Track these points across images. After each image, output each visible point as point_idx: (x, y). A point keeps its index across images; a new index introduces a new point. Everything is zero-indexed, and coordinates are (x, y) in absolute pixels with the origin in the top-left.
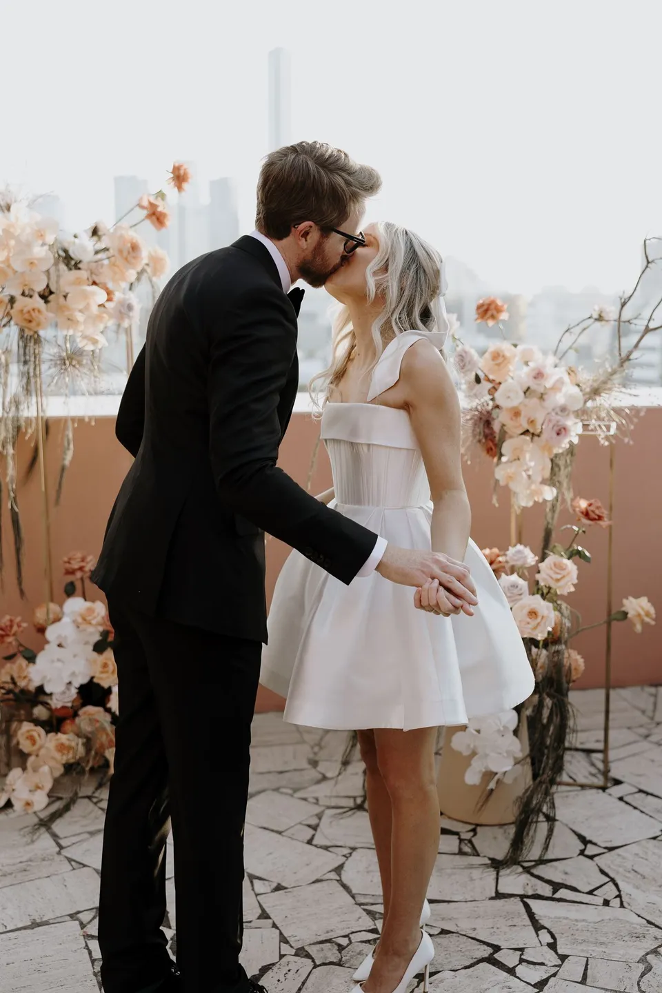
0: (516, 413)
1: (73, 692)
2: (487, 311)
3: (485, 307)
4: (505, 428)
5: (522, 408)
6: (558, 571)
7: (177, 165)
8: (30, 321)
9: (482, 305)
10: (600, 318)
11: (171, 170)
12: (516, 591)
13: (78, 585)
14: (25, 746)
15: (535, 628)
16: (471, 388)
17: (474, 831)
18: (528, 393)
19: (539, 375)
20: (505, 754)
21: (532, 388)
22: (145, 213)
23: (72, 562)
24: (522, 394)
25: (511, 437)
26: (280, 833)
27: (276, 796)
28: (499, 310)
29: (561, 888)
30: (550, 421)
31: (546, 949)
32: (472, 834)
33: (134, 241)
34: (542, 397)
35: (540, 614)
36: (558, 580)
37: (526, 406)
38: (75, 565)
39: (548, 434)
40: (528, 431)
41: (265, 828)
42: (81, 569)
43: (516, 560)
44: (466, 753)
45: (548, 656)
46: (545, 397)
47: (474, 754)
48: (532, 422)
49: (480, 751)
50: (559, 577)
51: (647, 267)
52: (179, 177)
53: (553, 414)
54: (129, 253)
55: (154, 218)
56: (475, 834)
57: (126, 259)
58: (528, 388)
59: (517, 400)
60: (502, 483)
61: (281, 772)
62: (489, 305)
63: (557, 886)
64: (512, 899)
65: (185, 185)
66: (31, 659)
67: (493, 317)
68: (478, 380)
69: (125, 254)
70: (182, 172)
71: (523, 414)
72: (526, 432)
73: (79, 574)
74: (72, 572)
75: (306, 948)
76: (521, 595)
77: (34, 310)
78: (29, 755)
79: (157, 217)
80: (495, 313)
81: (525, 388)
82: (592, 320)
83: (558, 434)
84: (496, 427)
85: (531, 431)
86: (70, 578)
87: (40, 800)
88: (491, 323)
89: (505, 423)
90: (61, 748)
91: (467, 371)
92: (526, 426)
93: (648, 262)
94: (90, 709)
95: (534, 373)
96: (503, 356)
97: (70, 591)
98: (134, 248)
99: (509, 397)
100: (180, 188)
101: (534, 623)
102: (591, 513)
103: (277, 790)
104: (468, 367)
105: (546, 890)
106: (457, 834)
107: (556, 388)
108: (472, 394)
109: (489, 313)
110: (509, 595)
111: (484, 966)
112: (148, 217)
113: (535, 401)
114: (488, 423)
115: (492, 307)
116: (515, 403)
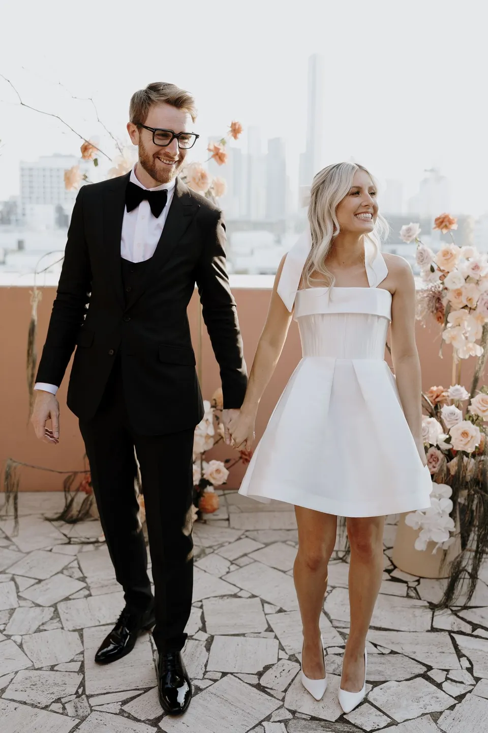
0: (459, 294)
2: (442, 222)
3: (441, 220)
4: (450, 303)
5: (463, 291)
6: (485, 405)
7: (234, 122)
9: (439, 218)
11: (230, 126)
12: (453, 417)
15: (466, 444)
16: (427, 275)
17: (418, 581)
18: (467, 280)
19: (476, 267)
20: (443, 530)
21: (471, 276)
22: (212, 153)
24: (464, 280)
25: (455, 310)
26: (285, 572)
27: (283, 546)
28: (451, 222)
29: (479, 628)
30: (483, 299)
31: (465, 672)
32: (417, 583)
33: (203, 172)
34: (477, 283)
35: (470, 435)
36: (484, 411)
37: (466, 288)
39: (481, 309)
40: (467, 306)
41: (275, 568)
43: (455, 396)
44: (416, 528)
45: (475, 464)
46: (479, 282)
47: (421, 529)
48: (470, 300)
49: (425, 527)
50: (485, 409)
52: (235, 130)
53: (485, 294)
54: (199, 180)
55: (217, 157)
56: (419, 584)
57: (197, 184)
58: (468, 277)
59: (460, 284)
60: (447, 342)
61: (288, 530)
62: (444, 218)
63: (475, 627)
64: (443, 633)
65: (239, 136)
67: (446, 227)
68: (432, 270)
69: (197, 180)
70: (237, 127)
71: (463, 294)
72: (465, 307)
75: (296, 655)
76: (457, 420)
79: (219, 157)
80: (448, 224)
81: (466, 276)
84: (444, 302)
85: (469, 306)
88: (445, 231)
89: (451, 300)
91: (425, 263)
92: (465, 303)
95: (472, 266)
96: (451, 254)
98: (203, 176)
99: (454, 282)
100: (235, 137)
101: (465, 440)
103: (284, 542)
104: (425, 261)
105: (468, 629)
106: (406, 582)
108: (428, 279)
109: (444, 224)
110: (448, 419)
111: (420, 679)
112: (214, 156)
113: (473, 285)
114: (439, 300)
115: (446, 220)
116: (458, 286)
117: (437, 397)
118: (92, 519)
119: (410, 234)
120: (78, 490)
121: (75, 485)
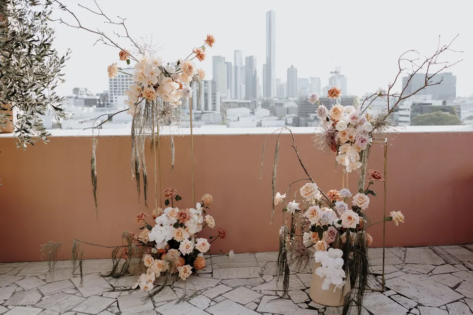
0: (344, 134)
1: (166, 243)
2: (332, 93)
3: (332, 91)
4: (339, 140)
5: (346, 131)
6: (361, 200)
8: (149, 97)
9: (331, 91)
10: (380, 95)
11: (206, 38)
12: (342, 208)
13: (170, 201)
14: (146, 264)
15: (351, 224)
16: (325, 123)
17: (325, 308)
18: (349, 126)
19: (354, 118)
20: (339, 277)
21: (351, 123)
22: (196, 54)
24: (347, 126)
25: (342, 144)
26: (244, 305)
27: (244, 289)
28: (338, 93)
30: (358, 137)
32: (324, 310)
33: (190, 65)
34: (355, 127)
35: (353, 219)
36: (361, 204)
37: (348, 131)
38: (169, 193)
39: (358, 142)
41: (237, 303)
42: (171, 194)
43: (344, 195)
44: (322, 276)
45: (357, 236)
47: (325, 277)
48: (351, 137)
49: (327, 276)
50: (361, 202)
51: (400, 72)
52: (210, 41)
53: (360, 134)
54: (188, 70)
55: (199, 56)
56: (325, 310)
57: (187, 72)
58: (349, 123)
59: (344, 128)
60: (339, 163)
61: (248, 279)
62: (334, 90)
65: (212, 44)
66: (150, 228)
67: (335, 95)
68: (328, 120)
70: (211, 39)
71: (347, 134)
72: (348, 142)
73: (170, 197)
74: (168, 196)
76: (344, 210)
77: (150, 92)
78: (148, 268)
79: (200, 56)
80: (336, 94)
82: (377, 95)
83: (362, 142)
84: (336, 139)
85: (350, 141)
86: (167, 198)
87: (151, 286)
88: (335, 98)
89: (340, 138)
90: (159, 265)
91: (323, 116)
92: (348, 139)
93: (401, 70)
94: (172, 250)
95: (351, 117)
96: (338, 110)
97: (167, 203)
98: (190, 68)
99: (341, 127)
100: (210, 45)
101: (350, 222)
102: (376, 176)
103: (245, 286)
104: (323, 114)
106: (317, 309)
107: (361, 123)
109: (334, 94)
110: (339, 209)
112: (197, 56)
113: (352, 128)
114: (333, 138)
115: (335, 91)
116: (344, 129)
117: (334, 196)
118: (129, 275)
119: (314, 98)
120: (120, 258)
121: (119, 254)
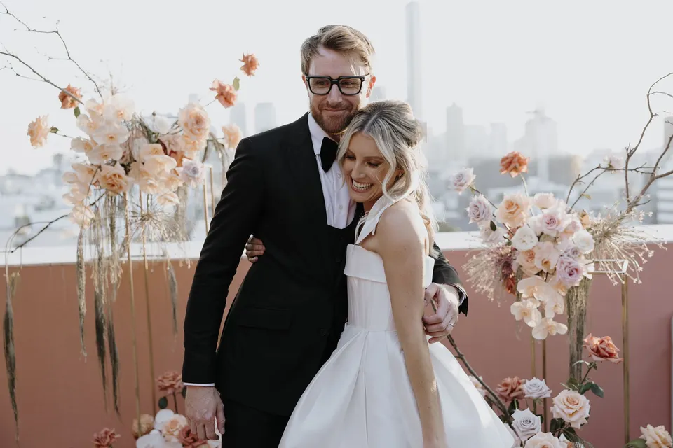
0: (531, 255)
2: (511, 163)
3: (508, 161)
4: (522, 269)
5: (536, 251)
6: (571, 406)
7: (245, 55)
8: (113, 185)
9: (507, 158)
10: (610, 168)
11: (242, 59)
12: (528, 426)
13: (170, 400)
16: (487, 235)
18: (541, 238)
19: (551, 221)
21: (545, 233)
22: (216, 93)
23: (165, 381)
24: (537, 239)
25: (527, 277)
28: (521, 163)
30: (562, 263)
34: (555, 240)
36: (571, 415)
37: (539, 249)
38: (167, 384)
39: (561, 274)
40: (542, 271)
42: (172, 386)
43: (531, 393)
46: (557, 240)
48: (546, 263)
50: (571, 411)
51: (651, 120)
52: (249, 65)
53: (565, 256)
54: (193, 124)
55: (222, 98)
57: (190, 129)
58: (542, 233)
59: (532, 243)
60: (517, 318)
62: (513, 158)
65: (254, 71)
67: (515, 169)
68: (493, 227)
69: (190, 125)
70: (251, 61)
71: (537, 256)
72: (540, 273)
73: (170, 391)
74: (165, 389)
76: (533, 429)
77: (115, 175)
79: (225, 96)
80: (517, 165)
81: (539, 234)
82: (600, 171)
83: (570, 275)
84: (514, 268)
85: (545, 271)
86: (163, 394)
88: (514, 174)
89: (521, 264)
91: (482, 219)
92: (540, 267)
93: (652, 116)
95: (546, 220)
96: (517, 205)
97: (163, 404)
98: (199, 121)
99: (524, 241)
100: (249, 74)
102: (602, 351)
104: (482, 216)
107: (568, 232)
108: (488, 240)
109: (512, 166)
110: (521, 429)
112: (218, 97)
113: (549, 244)
114: (507, 265)
115: (515, 160)
116: (529, 247)
117: (513, 390)
119: (462, 182)
